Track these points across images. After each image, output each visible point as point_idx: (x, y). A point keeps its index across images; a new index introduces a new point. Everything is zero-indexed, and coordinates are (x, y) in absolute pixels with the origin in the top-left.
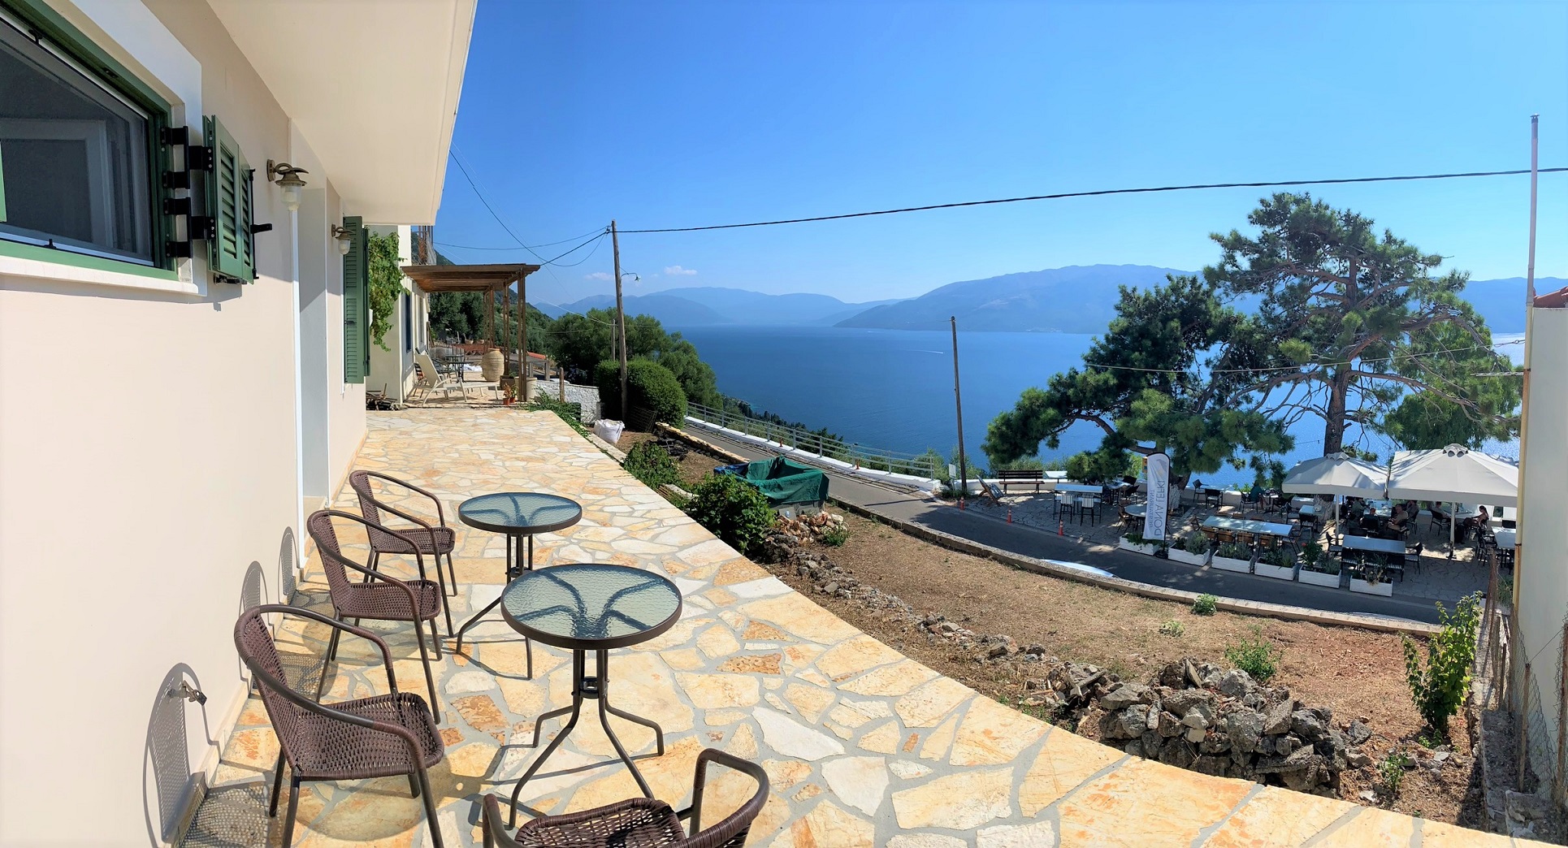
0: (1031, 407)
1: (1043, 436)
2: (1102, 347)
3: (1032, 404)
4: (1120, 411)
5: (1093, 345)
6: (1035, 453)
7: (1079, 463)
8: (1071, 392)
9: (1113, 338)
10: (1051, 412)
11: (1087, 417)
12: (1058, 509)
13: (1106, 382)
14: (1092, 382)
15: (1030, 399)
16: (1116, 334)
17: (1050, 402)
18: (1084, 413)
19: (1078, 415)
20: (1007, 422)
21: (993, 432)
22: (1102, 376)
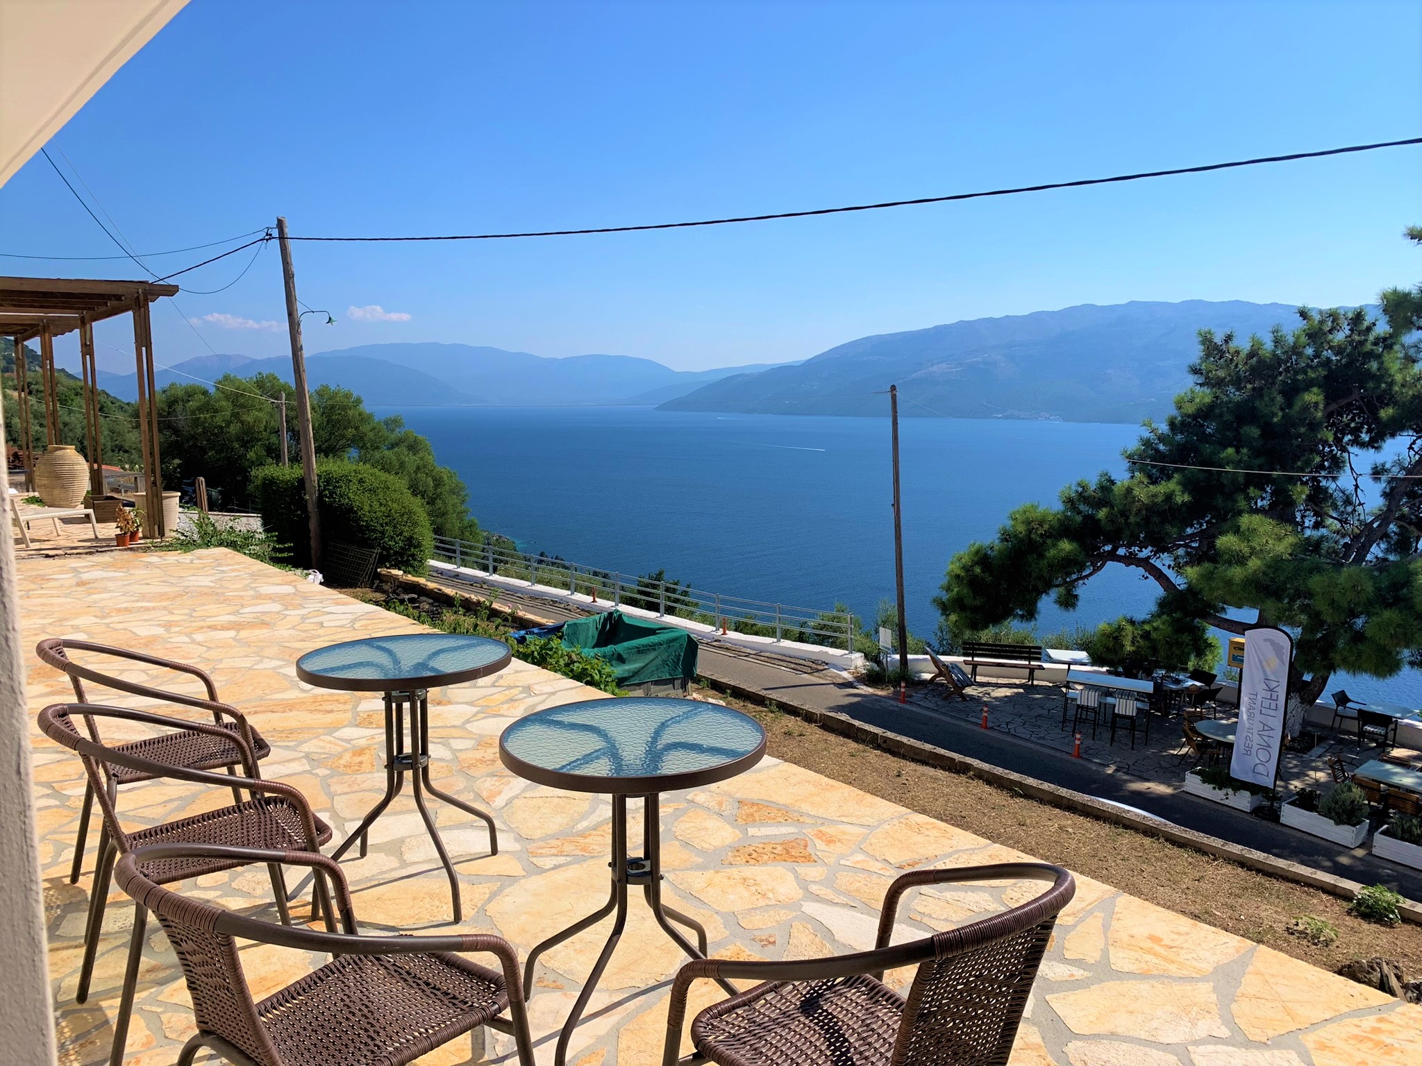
0: (1029, 536)
1: (1047, 586)
2: (1162, 438)
3: (1030, 531)
4: (1188, 554)
5: (1146, 434)
6: (1030, 614)
7: (1115, 636)
8: (1102, 514)
9: (1183, 423)
10: (1066, 546)
11: (1130, 560)
12: (1071, 713)
13: (1169, 497)
14: (1143, 497)
15: (1028, 522)
16: (1189, 416)
17: (1064, 529)
18: (1121, 551)
19: (1113, 556)
20: (982, 558)
21: (958, 576)
22: (1162, 488)
